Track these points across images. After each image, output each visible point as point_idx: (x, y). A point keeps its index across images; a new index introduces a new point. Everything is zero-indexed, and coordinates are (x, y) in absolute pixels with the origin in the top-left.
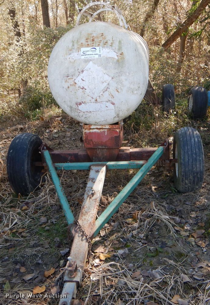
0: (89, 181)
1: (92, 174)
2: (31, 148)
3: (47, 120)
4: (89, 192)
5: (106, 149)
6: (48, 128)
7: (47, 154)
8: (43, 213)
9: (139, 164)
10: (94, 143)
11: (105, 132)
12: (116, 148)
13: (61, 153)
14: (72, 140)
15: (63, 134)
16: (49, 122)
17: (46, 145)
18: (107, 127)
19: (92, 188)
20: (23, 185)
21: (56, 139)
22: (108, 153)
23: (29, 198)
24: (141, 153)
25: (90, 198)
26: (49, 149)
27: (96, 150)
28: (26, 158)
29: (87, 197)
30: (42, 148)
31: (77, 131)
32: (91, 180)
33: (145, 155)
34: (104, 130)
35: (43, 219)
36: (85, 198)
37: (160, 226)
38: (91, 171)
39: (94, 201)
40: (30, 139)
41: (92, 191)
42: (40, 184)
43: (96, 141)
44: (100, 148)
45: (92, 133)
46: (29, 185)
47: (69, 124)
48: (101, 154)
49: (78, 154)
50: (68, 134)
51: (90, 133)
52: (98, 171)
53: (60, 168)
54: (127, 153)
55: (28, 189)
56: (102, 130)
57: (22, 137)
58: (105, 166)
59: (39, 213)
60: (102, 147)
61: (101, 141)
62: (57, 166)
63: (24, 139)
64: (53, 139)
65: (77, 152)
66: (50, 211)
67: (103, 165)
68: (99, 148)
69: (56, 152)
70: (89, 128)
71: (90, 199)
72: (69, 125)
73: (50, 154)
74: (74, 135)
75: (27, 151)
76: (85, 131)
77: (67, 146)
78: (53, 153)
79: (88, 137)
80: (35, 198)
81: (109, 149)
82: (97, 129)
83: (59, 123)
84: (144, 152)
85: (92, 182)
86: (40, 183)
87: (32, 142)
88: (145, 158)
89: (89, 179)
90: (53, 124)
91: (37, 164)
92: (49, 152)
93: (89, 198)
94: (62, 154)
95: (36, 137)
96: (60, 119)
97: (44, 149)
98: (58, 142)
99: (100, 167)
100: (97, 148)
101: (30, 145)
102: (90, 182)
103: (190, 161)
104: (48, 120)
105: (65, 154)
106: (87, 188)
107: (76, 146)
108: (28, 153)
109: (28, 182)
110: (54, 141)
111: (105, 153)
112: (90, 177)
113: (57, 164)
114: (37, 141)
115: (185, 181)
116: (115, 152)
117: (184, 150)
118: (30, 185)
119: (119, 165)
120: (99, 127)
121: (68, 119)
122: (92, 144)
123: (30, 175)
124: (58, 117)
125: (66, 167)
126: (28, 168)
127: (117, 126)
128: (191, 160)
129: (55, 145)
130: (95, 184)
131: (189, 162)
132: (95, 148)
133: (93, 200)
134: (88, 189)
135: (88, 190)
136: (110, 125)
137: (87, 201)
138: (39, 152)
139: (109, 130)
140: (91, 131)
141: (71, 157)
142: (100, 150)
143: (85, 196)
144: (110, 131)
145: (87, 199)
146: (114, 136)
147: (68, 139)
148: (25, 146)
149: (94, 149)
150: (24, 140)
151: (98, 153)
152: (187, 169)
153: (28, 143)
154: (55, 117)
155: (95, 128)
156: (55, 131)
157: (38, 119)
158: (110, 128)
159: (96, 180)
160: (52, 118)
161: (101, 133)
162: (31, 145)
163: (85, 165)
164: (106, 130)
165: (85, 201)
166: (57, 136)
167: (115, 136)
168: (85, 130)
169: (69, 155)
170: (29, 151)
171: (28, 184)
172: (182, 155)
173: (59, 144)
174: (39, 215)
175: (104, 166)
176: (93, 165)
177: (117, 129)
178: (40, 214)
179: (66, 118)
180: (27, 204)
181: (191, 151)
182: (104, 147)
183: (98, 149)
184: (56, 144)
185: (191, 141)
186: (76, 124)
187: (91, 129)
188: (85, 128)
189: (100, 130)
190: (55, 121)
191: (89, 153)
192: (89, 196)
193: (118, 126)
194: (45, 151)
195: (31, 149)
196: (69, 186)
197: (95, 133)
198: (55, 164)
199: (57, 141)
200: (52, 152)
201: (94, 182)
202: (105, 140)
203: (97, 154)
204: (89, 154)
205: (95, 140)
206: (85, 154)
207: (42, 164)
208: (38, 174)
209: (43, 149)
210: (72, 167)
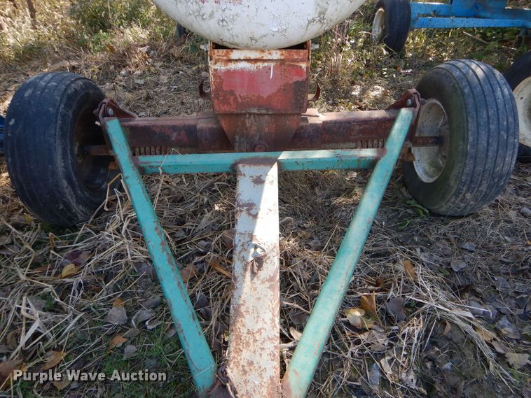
0: (241, 211)
1: (244, 189)
2: (70, 113)
3: (121, 52)
4: (245, 250)
5: (268, 115)
6: (124, 67)
7: (114, 129)
8: (116, 289)
9: (365, 157)
10: (240, 100)
11: (270, 69)
12: (294, 114)
13: (153, 123)
14: (172, 90)
15: (154, 79)
16: (124, 54)
17: (112, 104)
18: (276, 55)
19: (251, 236)
20: (60, 208)
21: (142, 89)
22: (274, 126)
23: (81, 239)
24: (347, 125)
25: (253, 274)
26: (120, 114)
27: (242, 119)
28: (58, 141)
29: (242, 272)
30: (101, 111)
31: (181, 72)
32: (245, 208)
33: (358, 128)
34: (266, 64)
35: (117, 314)
36: (236, 275)
37: (451, 339)
38: (240, 178)
39: (267, 284)
40: (64, 87)
41: (256, 247)
42: (107, 200)
43: (244, 94)
44: (254, 114)
45: (235, 72)
46: (78, 207)
47: (165, 60)
48: (254, 128)
49: (195, 126)
50: (164, 79)
51: (228, 72)
52: (259, 181)
53: (154, 170)
54: (316, 125)
55: (77, 216)
56: (260, 65)
57: (43, 83)
58: (276, 163)
59: (105, 293)
60: (258, 110)
61: (257, 95)
62: (145, 165)
63: (46, 87)
64: (135, 88)
65: (192, 122)
66: (136, 278)
67: (269, 162)
68: (250, 114)
69: (140, 120)
70: (225, 58)
71: (255, 279)
72: (164, 62)
73: (123, 127)
74: (175, 81)
75: (59, 122)
76: (216, 67)
77: (163, 102)
78: (132, 123)
79: (221, 83)
80: (96, 236)
81: (277, 115)
82: (248, 60)
83: (145, 57)
84: (354, 121)
85: (250, 214)
86: (105, 198)
87: (70, 98)
88: (355, 135)
89: (239, 205)
90: (133, 60)
91: (95, 150)
92: (120, 122)
93: (248, 274)
94: (155, 126)
95: (84, 84)
96: (144, 49)
97: (108, 116)
98: (145, 95)
99: (262, 167)
100: (245, 114)
101: (65, 105)
102: (244, 214)
103: (491, 149)
104: (123, 51)
105: (162, 126)
106: (237, 236)
107: (183, 103)
108: (61, 128)
109: (72, 201)
110: (138, 92)
111: (267, 126)
112: (241, 197)
113: (143, 159)
114: (88, 94)
115: (464, 196)
116: (291, 124)
117: (477, 118)
118: (81, 207)
119: (312, 162)
120: (253, 55)
121: (161, 50)
122: (232, 103)
123: (77, 183)
124: (142, 46)
125: (169, 166)
126: (65, 167)
127: (302, 52)
128: (496, 146)
129: (139, 100)
130: (259, 221)
131: (488, 150)
132: (241, 114)
133: (263, 282)
134: (243, 241)
135: (243, 245)
136: (284, 49)
137: (245, 285)
138: (97, 123)
139: (280, 66)
140: (232, 66)
141: (179, 135)
142: (254, 117)
143: (237, 266)
144: (283, 66)
145: (244, 276)
146: (291, 82)
147: (164, 88)
148: (51, 109)
149: (238, 115)
150: (46, 90)
151: (248, 125)
152: (479, 168)
153: (59, 98)
154: (136, 45)
155: (242, 58)
156: (138, 72)
157: (103, 50)
158: (282, 58)
159: (259, 209)
160: (129, 49)
161: (258, 72)
162: (68, 106)
163: (220, 160)
164: (272, 65)
165: (237, 285)
166: (143, 83)
167: (294, 83)
168: (216, 63)
169: (174, 128)
170: (64, 121)
171: (74, 204)
172: (470, 133)
173: (148, 98)
174: (106, 297)
175: (274, 164)
176: (243, 161)
177: (302, 61)
178: (107, 294)
179: (157, 49)
180: (75, 256)
181: (496, 122)
182: (263, 111)
183: (248, 116)
184: (141, 98)
185: (495, 96)
186: (176, 60)
187: (230, 61)
188: (215, 57)
189: (256, 65)
190: (136, 53)
191: (224, 124)
192: (249, 268)
193: (305, 54)
194: (109, 120)
195: (71, 116)
196: (176, 198)
197: (242, 73)
198: (138, 159)
199: (143, 93)
200: (130, 121)
201: (255, 216)
202: (267, 91)
203: (247, 129)
204: (225, 129)
205: (241, 92)
206: (215, 126)
207: (108, 152)
208: (102, 171)
209: (106, 114)
210: (186, 165)
